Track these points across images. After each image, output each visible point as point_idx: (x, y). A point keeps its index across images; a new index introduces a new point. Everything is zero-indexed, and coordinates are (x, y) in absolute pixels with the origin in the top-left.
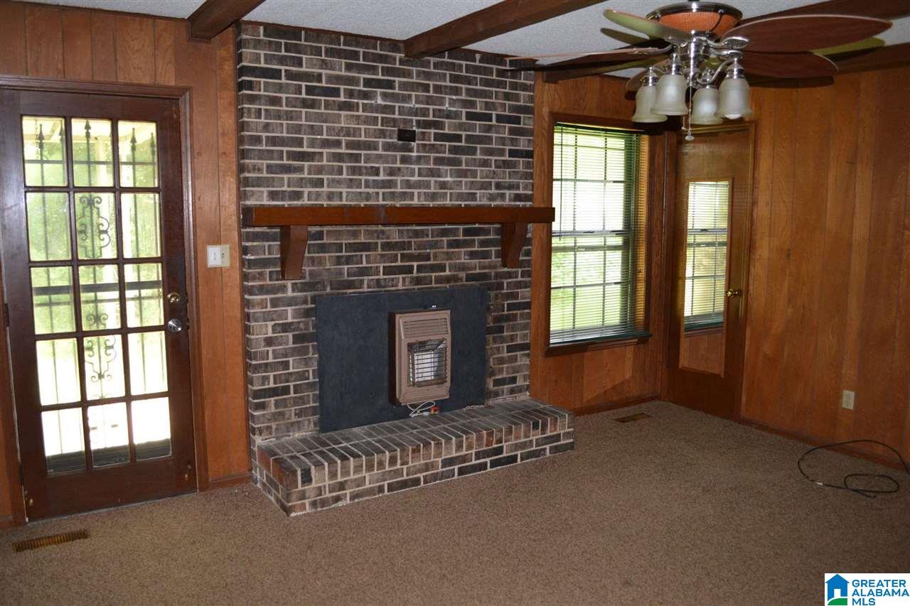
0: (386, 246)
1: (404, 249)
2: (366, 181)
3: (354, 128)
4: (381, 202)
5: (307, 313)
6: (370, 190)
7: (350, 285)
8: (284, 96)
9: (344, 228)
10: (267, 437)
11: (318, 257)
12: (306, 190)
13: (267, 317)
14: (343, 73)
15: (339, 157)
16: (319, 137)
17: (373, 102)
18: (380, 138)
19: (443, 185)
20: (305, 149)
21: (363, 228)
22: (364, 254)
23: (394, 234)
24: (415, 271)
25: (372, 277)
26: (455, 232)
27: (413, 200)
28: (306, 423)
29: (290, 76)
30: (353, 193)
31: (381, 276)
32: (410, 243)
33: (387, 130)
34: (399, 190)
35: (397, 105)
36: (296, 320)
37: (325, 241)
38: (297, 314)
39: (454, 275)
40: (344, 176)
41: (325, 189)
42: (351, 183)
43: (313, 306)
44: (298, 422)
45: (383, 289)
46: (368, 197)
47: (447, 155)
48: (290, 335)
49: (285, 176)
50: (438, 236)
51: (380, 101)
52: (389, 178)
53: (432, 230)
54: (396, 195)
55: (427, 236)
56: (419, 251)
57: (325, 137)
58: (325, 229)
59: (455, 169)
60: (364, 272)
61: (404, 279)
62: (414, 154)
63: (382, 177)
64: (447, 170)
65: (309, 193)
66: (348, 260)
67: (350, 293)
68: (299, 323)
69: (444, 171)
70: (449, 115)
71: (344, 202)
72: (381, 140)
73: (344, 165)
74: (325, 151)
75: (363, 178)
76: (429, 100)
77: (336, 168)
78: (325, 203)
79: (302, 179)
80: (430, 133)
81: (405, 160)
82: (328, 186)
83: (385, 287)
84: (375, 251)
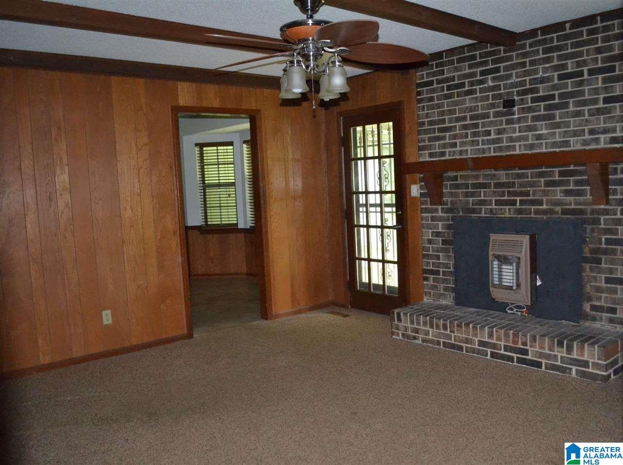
0: (497, 185)
1: (510, 188)
2: (483, 141)
3: (474, 106)
4: (493, 154)
5: (449, 227)
6: (485, 147)
7: (474, 211)
8: (435, 95)
9: (469, 173)
10: (429, 298)
11: (455, 192)
12: (447, 150)
13: (429, 227)
14: (467, 71)
15: (465, 127)
16: (455, 116)
17: (486, 85)
18: (491, 109)
19: (539, 137)
20: (447, 125)
21: (482, 172)
22: (482, 190)
23: (502, 176)
24: (518, 204)
25: (487, 207)
26: (551, 174)
27: (515, 151)
28: (449, 296)
29: (439, 82)
30: (474, 149)
31: (494, 207)
32: (514, 183)
33: (495, 103)
34: (505, 144)
35: (502, 83)
36: (443, 231)
37: (459, 182)
38: (444, 227)
39: (550, 209)
40: (469, 139)
41: (458, 148)
42: (473, 143)
43: (452, 223)
44: (444, 294)
45: (495, 216)
46: (484, 151)
47: (542, 112)
48: (440, 239)
49: (437, 143)
50: (536, 177)
51: (491, 84)
52: (498, 136)
53: (531, 173)
54: (503, 148)
55: (527, 177)
56: (521, 189)
57: (457, 115)
58: (460, 173)
59: (549, 123)
60: (482, 203)
61: (509, 209)
62: (516, 116)
63: (493, 136)
64: (542, 124)
65: (449, 152)
66: (473, 195)
67: (474, 217)
68: (445, 232)
69: (540, 126)
70: (542, 81)
71: (469, 156)
72: (491, 111)
73: (469, 132)
74: (458, 124)
75: (480, 139)
76: (526, 73)
77: (464, 135)
78: (458, 157)
79: (445, 144)
80: (527, 98)
81: (509, 122)
82: (460, 147)
83: (496, 214)
84: (489, 188)
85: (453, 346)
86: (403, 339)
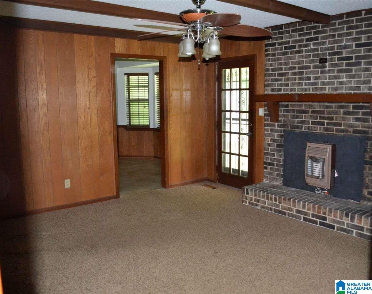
0: (313, 112)
1: (321, 114)
2: (305, 83)
3: (301, 61)
4: (311, 92)
5: (281, 136)
6: (307, 87)
7: (297, 127)
8: (277, 52)
9: (296, 103)
10: (267, 180)
11: (286, 115)
12: (283, 88)
13: (269, 135)
14: (298, 38)
15: (295, 74)
16: (288, 66)
17: (309, 48)
18: (312, 63)
19: (341, 83)
20: (283, 72)
21: (304, 103)
22: (304, 115)
23: (317, 106)
24: (326, 125)
25: (306, 125)
26: (347, 107)
27: (326, 91)
28: (279, 180)
29: (280, 44)
30: (299, 88)
31: (310, 125)
32: (324, 111)
33: (314, 59)
34: (319, 86)
35: (319, 47)
36: (278, 138)
37: (289, 108)
38: (278, 136)
39: (345, 129)
40: (297, 81)
41: (290, 87)
42: (299, 84)
43: (284, 134)
44: (276, 178)
45: (311, 131)
46: (306, 90)
47: (344, 67)
48: (276, 144)
49: (276, 83)
50: (338, 108)
51: (312, 47)
52: (315, 81)
53: (335, 105)
54: (318, 88)
55: (332, 108)
56: (328, 115)
57: (290, 66)
58: (290, 103)
59: (348, 75)
60: (303, 122)
61: (320, 127)
62: (327, 69)
63: (312, 81)
64: (344, 75)
65: (284, 89)
66: (297, 117)
67: (298, 131)
68: (279, 139)
69: (342, 76)
70: (345, 47)
71: (296, 92)
72: (312, 65)
73: (297, 77)
74: (290, 71)
75: (304, 82)
76: (335, 42)
77: (294, 78)
78: (289, 93)
79: (282, 83)
80: (335, 58)
81: (322, 72)
82: (291, 86)
83: (311, 130)
84: (308, 114)
85: (280, 212)
86: (249, 205)
